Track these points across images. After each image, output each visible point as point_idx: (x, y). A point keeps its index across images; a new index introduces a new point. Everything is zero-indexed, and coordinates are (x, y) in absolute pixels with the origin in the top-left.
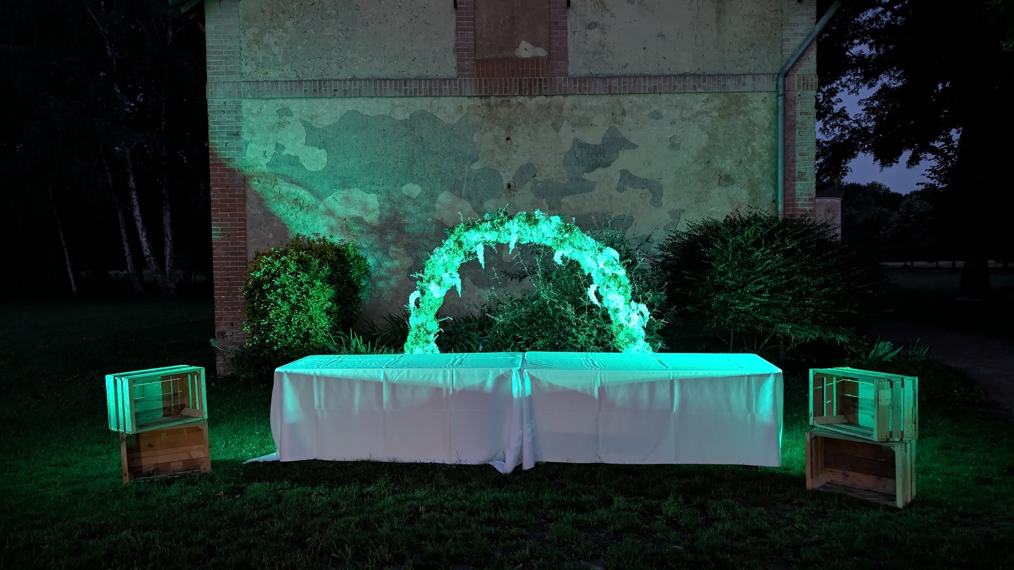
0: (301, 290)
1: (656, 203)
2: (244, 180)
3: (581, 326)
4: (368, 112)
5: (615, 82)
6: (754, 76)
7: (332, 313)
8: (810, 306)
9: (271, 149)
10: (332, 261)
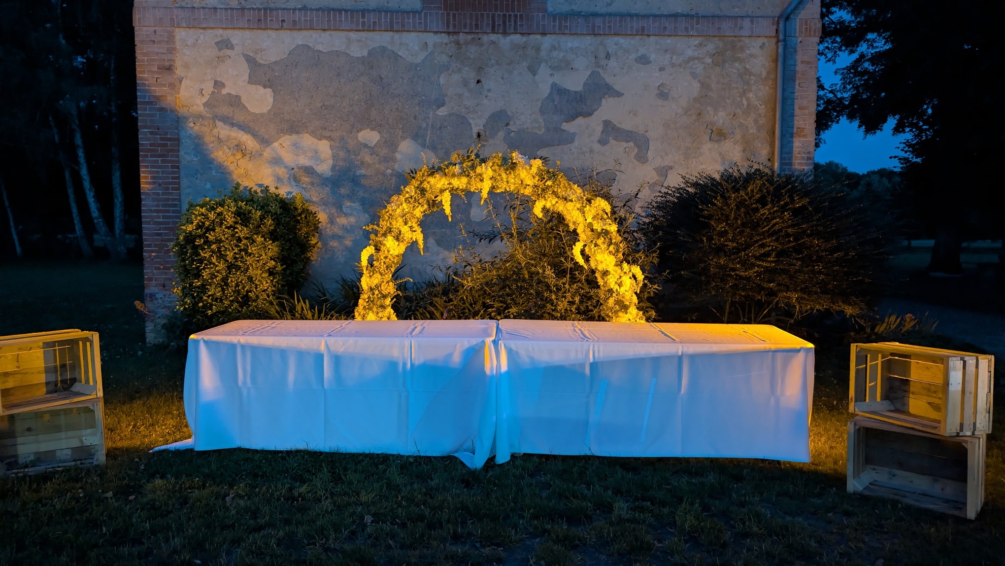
0: (239, 246)
1: (642, 158)
2: (178, 121)
3: (562, 292)
4: (320, 47)
5: (598, 21)
6: (752, 18)
7: (275, 274)
8: (820, 272)
9: (209, 87)
10: (276, 213)
